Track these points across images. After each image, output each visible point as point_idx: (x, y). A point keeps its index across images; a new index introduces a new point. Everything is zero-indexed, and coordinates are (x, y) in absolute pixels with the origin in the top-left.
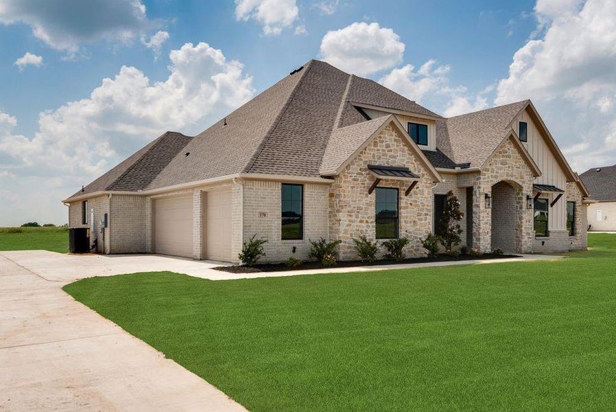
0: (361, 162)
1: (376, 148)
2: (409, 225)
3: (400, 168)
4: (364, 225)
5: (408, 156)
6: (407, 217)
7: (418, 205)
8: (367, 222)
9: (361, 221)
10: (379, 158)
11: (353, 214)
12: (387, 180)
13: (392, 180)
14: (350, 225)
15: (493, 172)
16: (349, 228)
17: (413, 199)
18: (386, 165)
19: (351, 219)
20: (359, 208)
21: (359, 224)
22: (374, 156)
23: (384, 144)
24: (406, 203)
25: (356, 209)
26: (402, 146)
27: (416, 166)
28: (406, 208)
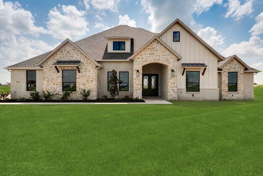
0: (54, 60)
1: (62, 54)
2: (81, 85)
3: (76, 61)
4: (56, 85)
5: (80, 55)
6: (80, 82)
7: (86, 77)
8: (57, 84)
9: (54, 84)
10: (64, 57)
11: (50, 81)
12: (68, 67)
13: (71, 66)
14: (48, 86)
15: (143, 59)
16: (47, 87)
17: (83, 74)
18: (67, 60)
19: (49, 83)
20: (53, 79)
21: (53, 85)
22: (61, 57)
23: (66, 51)
24: (79, 76)
25: (51, 79)
26: (77, 52)
27: (85, 60)
28: (80, 78)
